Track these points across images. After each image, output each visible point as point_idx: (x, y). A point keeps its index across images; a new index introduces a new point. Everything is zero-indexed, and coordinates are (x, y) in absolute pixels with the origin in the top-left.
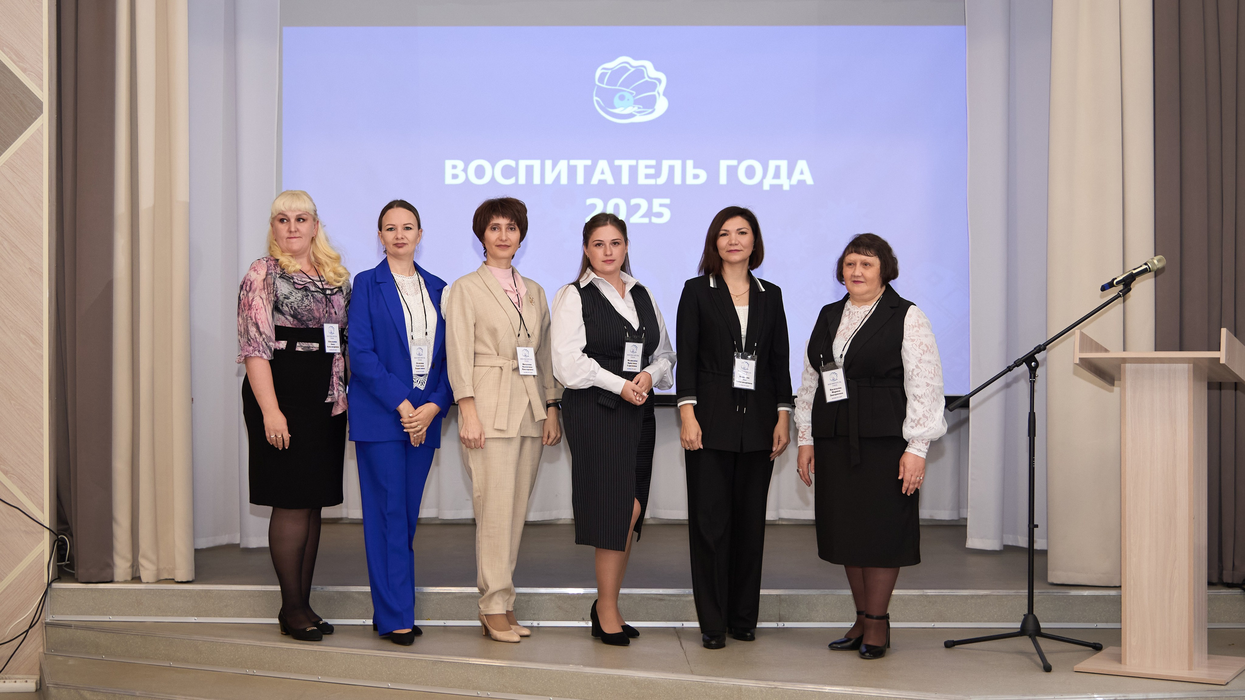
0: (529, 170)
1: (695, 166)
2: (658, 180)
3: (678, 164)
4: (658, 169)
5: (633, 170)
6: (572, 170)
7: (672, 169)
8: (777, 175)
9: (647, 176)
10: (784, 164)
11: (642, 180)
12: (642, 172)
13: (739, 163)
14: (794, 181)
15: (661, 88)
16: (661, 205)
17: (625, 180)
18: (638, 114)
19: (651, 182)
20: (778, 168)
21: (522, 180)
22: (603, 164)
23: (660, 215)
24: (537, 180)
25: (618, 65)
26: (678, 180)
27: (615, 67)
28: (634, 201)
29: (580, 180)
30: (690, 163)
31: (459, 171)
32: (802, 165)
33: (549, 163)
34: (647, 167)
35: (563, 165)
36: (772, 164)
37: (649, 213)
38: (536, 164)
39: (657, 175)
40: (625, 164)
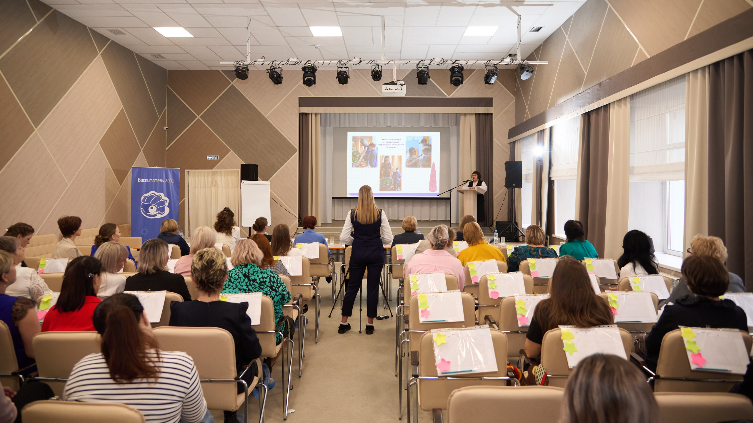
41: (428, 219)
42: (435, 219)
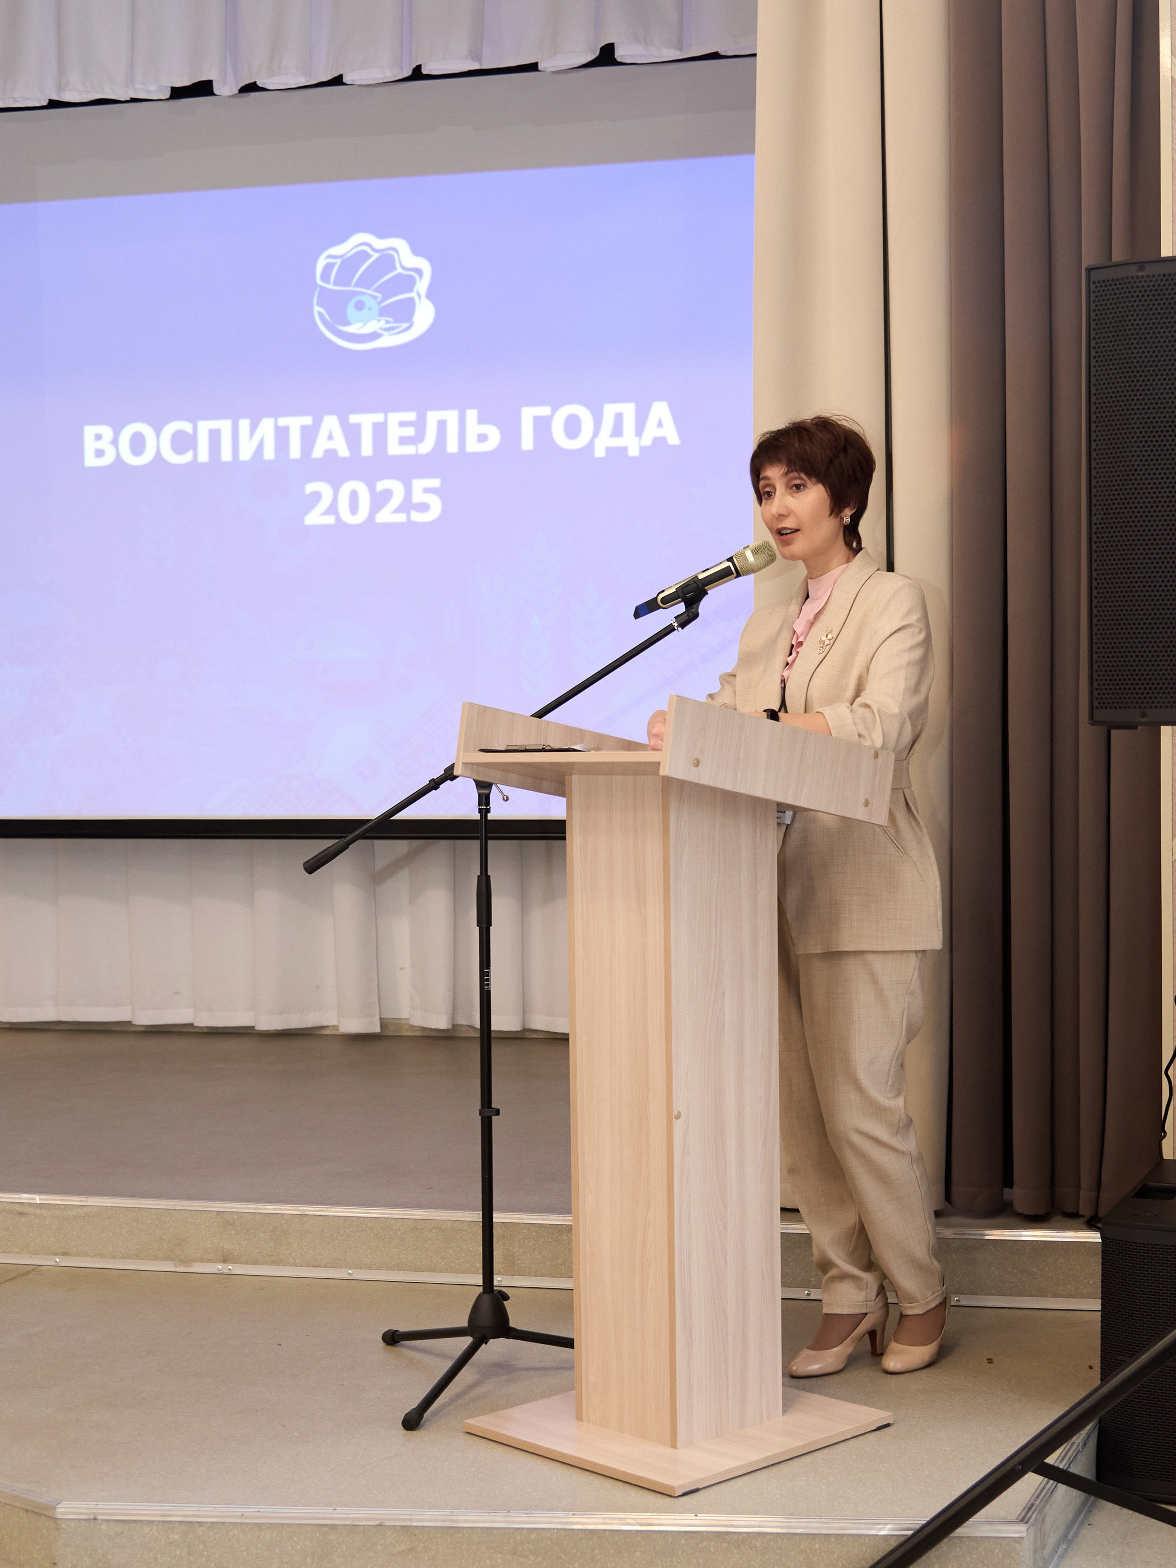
0: (215, 436)
1: (481, 421)
2: (420, 446)
3: (451, 416)
4: (420, 426)
5: (380, 430)
6: (282, 434)
7: (442, 425)
8: (617, 431)
9: (403, 441)
10: (628, 410)
11: (394, 449)
12: (394, 433)
13: (554, 411)
14: (647, 441)
15: (422, 285)
16: (427, 490)
17: (367, 449)
18: (386, 333)
19: (409, 450)
20: (619, 417)
21: (203, 456)
22: (331, 423)
23: (424, 507)
24: (226, 455)
25: (351, 250)
26: (452, 446)
27: (348, 252)
28: (381, 485)
29: (295, 452)
30: (472, 415)
31: (104, 444)
32: (660, 410)
33: (244, 424)
34: (402, 424)
35: (267, 426)
36: (610, 410)
37: (407, 506)
38: (225, 426)
39: (419, 438)
40: (366, 421)
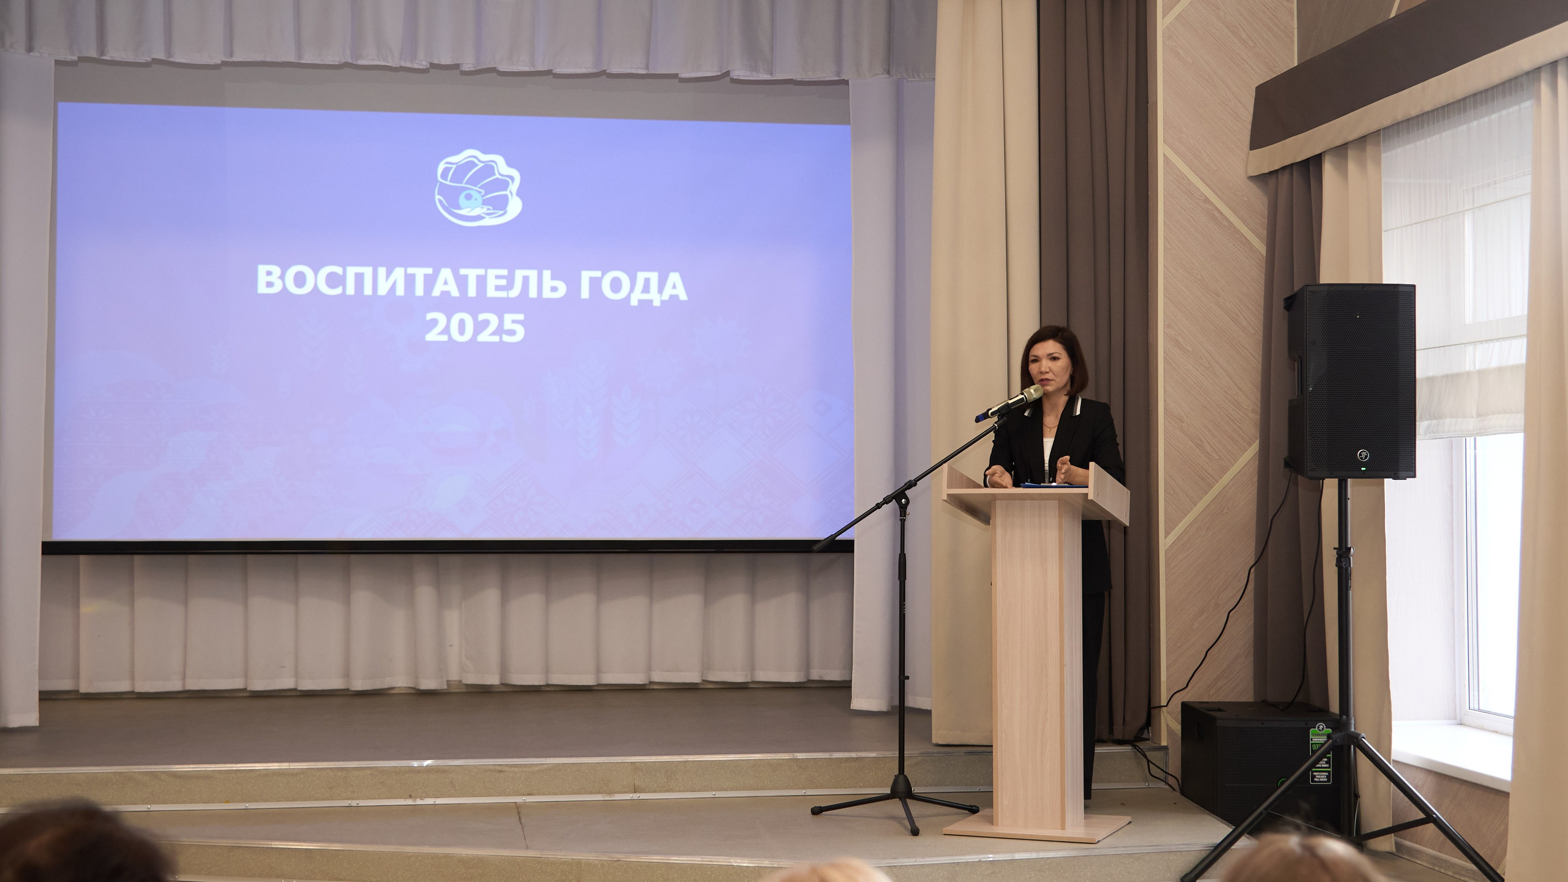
41: (693, 677)
42: (739, 678)
